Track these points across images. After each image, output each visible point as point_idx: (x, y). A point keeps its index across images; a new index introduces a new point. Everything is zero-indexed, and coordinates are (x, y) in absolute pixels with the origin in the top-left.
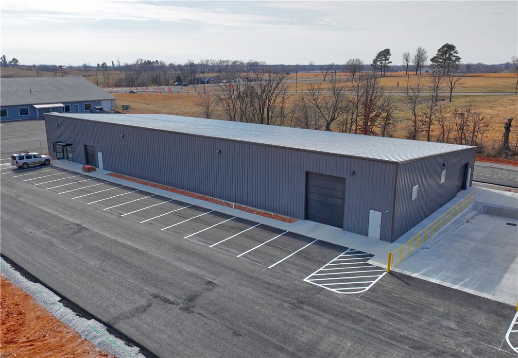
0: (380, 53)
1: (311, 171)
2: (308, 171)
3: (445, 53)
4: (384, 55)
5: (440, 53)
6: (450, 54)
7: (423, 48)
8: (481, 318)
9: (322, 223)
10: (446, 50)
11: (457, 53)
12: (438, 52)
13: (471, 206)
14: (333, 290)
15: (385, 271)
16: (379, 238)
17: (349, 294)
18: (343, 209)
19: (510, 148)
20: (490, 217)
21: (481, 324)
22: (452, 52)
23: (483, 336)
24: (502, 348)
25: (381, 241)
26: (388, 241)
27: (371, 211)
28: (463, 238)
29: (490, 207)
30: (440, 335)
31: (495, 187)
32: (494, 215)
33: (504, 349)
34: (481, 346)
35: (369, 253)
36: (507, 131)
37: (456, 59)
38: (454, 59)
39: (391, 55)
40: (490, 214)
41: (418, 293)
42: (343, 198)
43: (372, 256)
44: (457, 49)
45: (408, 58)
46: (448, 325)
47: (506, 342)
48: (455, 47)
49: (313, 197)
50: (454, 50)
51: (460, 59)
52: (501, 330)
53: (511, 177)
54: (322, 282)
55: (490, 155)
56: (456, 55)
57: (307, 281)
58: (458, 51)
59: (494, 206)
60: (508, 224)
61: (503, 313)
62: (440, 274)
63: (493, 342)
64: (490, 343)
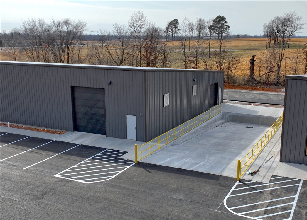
0: (171, 22)
1: (75, 85)
2: (73, 85)
3: (219, 22)
4: (174, 23)
5: (215, 23)
6: (222, 24)
7: (202, 19)
8: (207, 189)
9: (88, 132)
10: (219, 21)
11: (227, 23)
12: (214, 22)
13: (219, 116)
14: (80, 181)
15: (134, 163)
16: (136, 139)
17: (94, 183)
18: (105, 117)
19: (255, 79)
20: (234, 124)
21: (206, 193)
22: (223, 22)
23: (205, 202)
24: (220, 209)
25: (138, 142)
26: (143, 141)
27: (128, 116)
28: (209, 137)
29: (234, 115)
30: (168, 205)
31: (241, 103)
32: (237, 122)
33: (220, 210)
34: (202, 210)
35: (124, 150)
36: (252, 65)
37: (226, 27)
38: (225, 27)
39: (179, 24)
40: (235, 122)
41: (157, 176)
42: (104, 108)
43: (126, 152)
44: (227, 20)
45: (193, 27)
46: (177, 197)
47: (223, 204)
48: (225, 18)
49: (79, 109)
50: (225, 20)
51: (229, 27)
52: (221, 196)
53: (253, 97)
54: (71, 176)
55: (241, 84)
56: (226, 24)
57: (58, 176)
58: (228, 22)
59: (237, 115)
60: (247, 127)
61: (225, 184)
62: (181, 161)
63: (212, 206)
64: (209, 207)
